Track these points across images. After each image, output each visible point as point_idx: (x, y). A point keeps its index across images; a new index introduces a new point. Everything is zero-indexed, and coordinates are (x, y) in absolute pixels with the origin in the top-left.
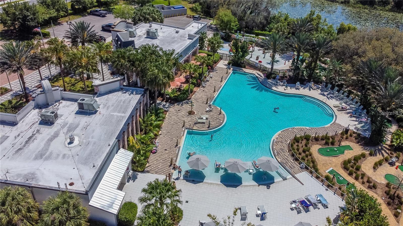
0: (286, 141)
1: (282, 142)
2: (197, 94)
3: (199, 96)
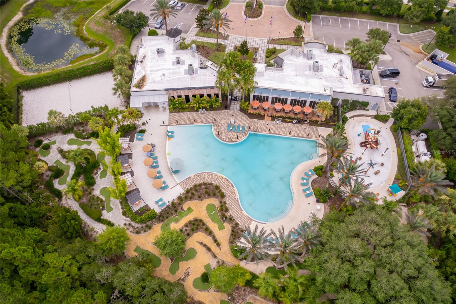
0: (215, 181)
1: (212, 178)
2: (261, 121)
3: (257, 123)
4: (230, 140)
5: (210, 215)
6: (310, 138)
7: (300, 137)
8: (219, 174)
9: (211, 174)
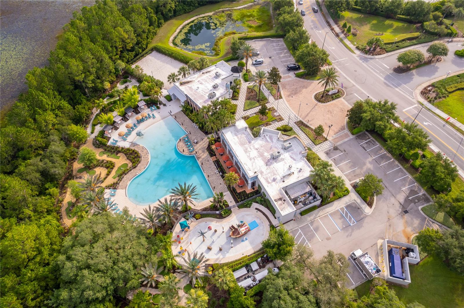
0: (144, 158)
1: (145, 155)
2: (209, 156)
3: (205, 155)
4: (179, 149)
5: (119, 168)
6: (214, 191)
7: (210, 184)
8: (150, 157)
9: (147, 153)
